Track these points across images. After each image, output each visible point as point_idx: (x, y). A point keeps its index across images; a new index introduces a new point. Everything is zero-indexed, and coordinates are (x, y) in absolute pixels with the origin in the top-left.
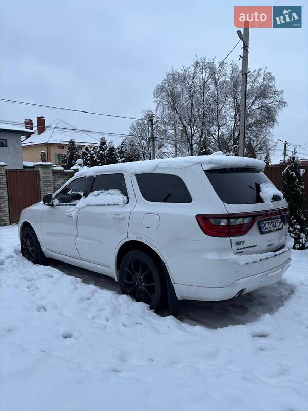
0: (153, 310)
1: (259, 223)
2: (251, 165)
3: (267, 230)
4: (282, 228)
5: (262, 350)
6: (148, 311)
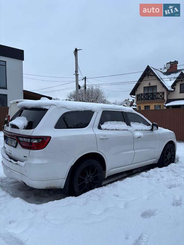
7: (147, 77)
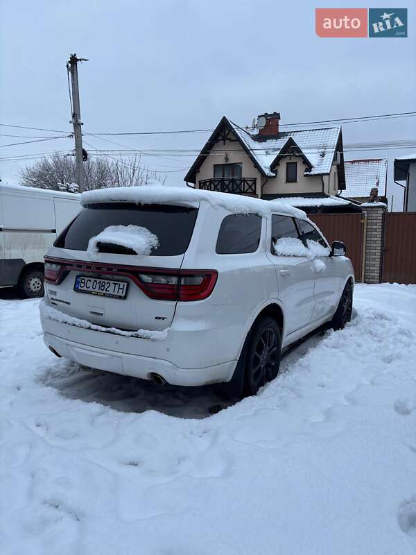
1: (77, 277)
7: (222, 142)
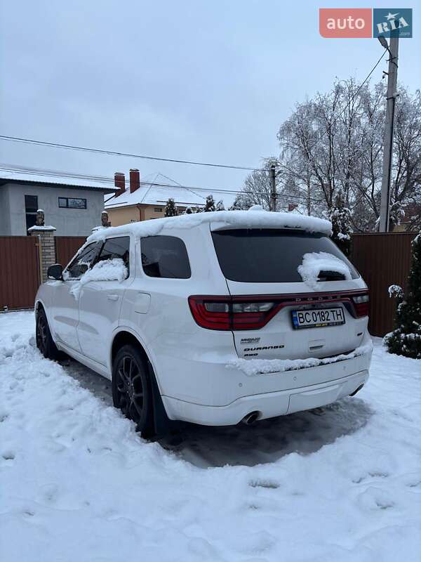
0: (140, 433)
1: (291, 313)
2: (304, 226)
3: (306, 323)
4: (342, 323)
5: (256, 508)
6: (131, 433)
